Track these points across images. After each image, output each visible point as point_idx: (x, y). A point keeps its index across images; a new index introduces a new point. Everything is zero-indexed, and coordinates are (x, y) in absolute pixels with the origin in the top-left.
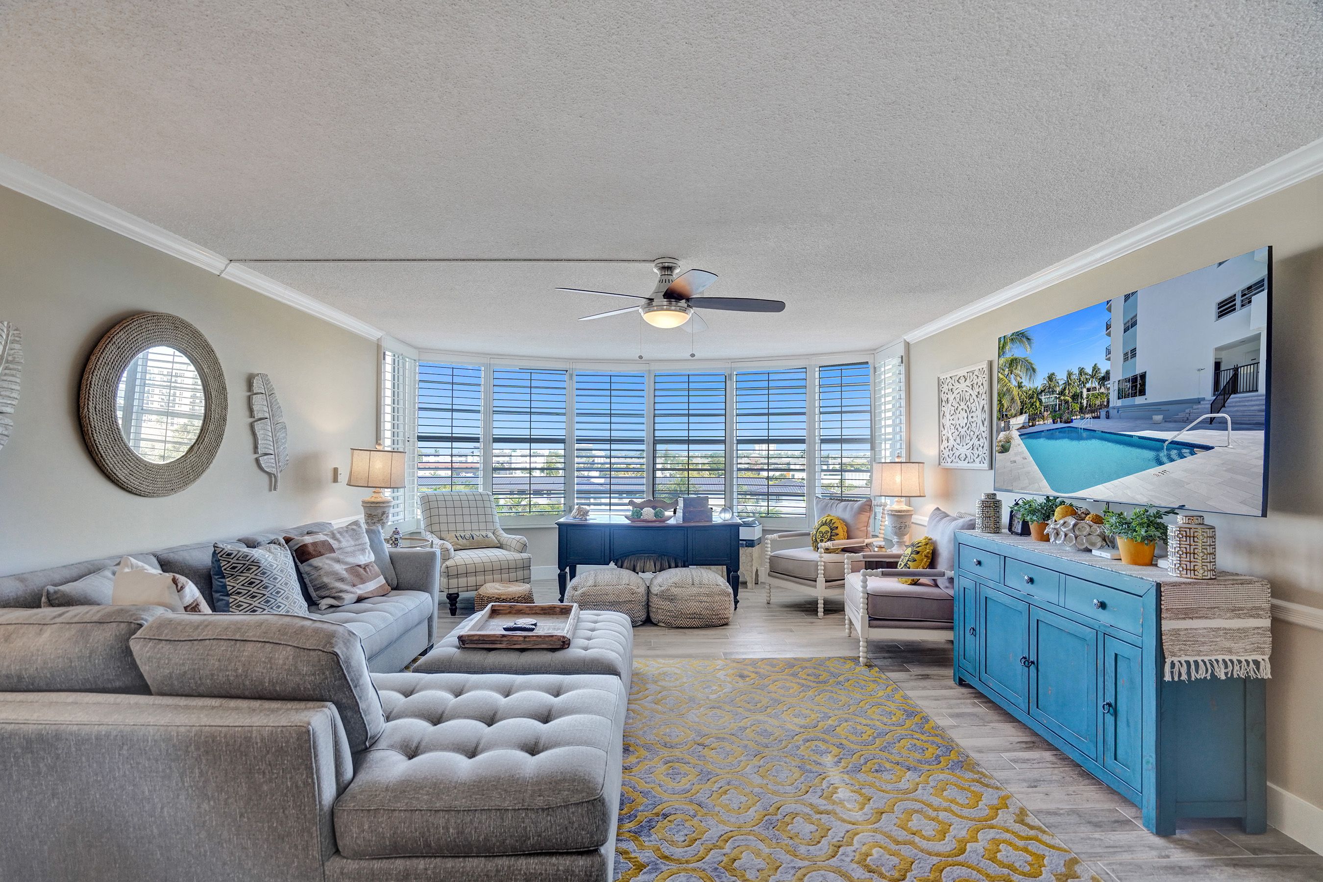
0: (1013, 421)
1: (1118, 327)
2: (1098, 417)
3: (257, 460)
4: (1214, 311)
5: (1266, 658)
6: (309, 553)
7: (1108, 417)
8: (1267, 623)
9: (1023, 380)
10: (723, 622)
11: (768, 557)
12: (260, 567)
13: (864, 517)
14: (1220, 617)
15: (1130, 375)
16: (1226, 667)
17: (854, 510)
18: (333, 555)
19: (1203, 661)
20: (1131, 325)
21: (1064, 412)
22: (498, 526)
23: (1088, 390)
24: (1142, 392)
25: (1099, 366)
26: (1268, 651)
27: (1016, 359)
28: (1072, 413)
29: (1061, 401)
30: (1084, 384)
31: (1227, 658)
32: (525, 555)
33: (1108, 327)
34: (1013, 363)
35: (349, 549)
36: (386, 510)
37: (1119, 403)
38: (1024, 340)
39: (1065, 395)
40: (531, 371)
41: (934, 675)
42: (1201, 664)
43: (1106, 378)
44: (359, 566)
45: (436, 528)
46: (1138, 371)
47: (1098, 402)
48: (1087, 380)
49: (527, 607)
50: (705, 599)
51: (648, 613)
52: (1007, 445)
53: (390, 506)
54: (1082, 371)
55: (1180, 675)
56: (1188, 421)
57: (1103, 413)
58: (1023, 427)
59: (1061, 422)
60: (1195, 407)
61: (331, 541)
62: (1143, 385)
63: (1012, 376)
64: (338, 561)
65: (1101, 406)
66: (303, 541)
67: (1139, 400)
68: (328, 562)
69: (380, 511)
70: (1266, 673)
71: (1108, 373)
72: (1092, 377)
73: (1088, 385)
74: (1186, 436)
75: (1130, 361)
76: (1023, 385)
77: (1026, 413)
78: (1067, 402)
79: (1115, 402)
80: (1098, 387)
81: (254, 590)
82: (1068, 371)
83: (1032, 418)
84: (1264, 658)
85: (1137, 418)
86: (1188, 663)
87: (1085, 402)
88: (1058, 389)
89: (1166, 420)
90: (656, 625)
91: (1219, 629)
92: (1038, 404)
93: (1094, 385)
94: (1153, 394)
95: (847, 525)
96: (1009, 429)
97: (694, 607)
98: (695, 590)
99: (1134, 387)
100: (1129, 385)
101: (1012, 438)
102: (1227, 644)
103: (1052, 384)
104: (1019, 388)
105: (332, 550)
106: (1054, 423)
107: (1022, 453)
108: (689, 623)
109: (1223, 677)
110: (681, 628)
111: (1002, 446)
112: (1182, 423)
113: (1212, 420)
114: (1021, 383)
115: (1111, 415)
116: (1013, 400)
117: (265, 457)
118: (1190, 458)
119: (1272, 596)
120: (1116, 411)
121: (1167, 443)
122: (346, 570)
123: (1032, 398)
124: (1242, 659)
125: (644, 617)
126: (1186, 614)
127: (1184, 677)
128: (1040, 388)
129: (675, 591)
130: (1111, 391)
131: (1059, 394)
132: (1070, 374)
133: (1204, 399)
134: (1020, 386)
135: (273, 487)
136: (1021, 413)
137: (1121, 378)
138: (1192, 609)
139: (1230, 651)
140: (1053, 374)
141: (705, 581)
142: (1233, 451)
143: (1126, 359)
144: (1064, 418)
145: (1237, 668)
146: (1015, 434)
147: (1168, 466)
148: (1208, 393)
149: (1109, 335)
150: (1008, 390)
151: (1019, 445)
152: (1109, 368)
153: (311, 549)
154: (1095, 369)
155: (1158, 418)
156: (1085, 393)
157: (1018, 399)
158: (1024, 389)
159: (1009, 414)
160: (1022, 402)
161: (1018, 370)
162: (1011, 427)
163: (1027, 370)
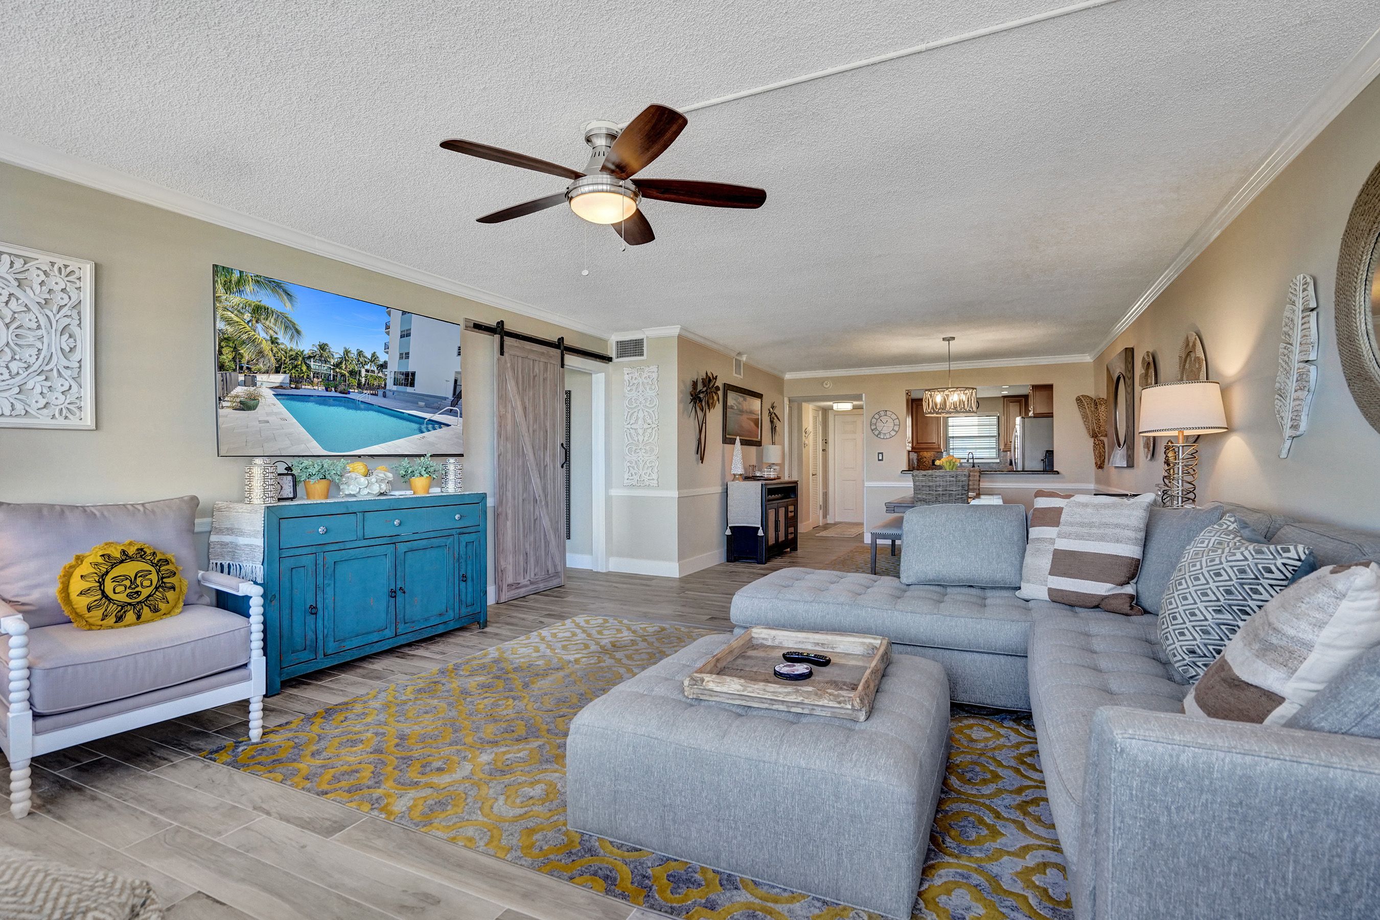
0: (260, 378)
1: (396, 331)
2: (376, 395)
4: (455, 350)
7: (384, 396)
9: (280, 336)
15: (404, 370)
20: (408, 334)
21: (340, 383)
23: (367, 371)
24: (412, 385)
25: (378, 354)
27: (266, 309)
28: (347, 385)
33: (387, 327)
37: (395, 388)
38: (281, 292)
39: (341, 368)
43: (383, 367)
46: (410, 370)
47: (376, 383)
48: (366, 363)
52: (252, 402)
54: (360, 353)
56: (439, 408)
57: (380, 392)
58: (280, 387)
59: (336, 391)
60: (441, 401)
62: (413, 380)
63: (259, 325)
65: (379, 387)
67: (409, 389)
71: (386, 363)
72: (371, 361)
73: (367, 367)
75: (404, 361)
76: (280, 342)
77: (285, 372)
78: (343, 375)
79: (390, 385)
80: (376, 371)
82: (344, 348)
83: (296, 381)
85: (409, 402)
87: (363, 380)
88: (332, 361)
89: (426, 405)
92: (304, 368)
93: (372, 368)
94: (421, 388)
96: (254, 384)
99: (407, 379)
100: (403, 377)
101: (260, 395)
103: (325, 354)
104: (272, 343)
106: (327, 390)
107: (280, 413)
111: (241, 402)
112: (435, 409)
113: (453, 410)
114: (276, 338)
115: (387, 395)
116: (261, 353)
118: (439, 430)
120: (391, 393)
121: (426, 420)
123: (296, 360)
128: (307, 352)
130: (388, 377)
131: (334, 365)
132: (347, 352)
133: (447, 397)
134: (274, 341)
136: (277, 371)
137: (396, 370)
140: (326, 345)
143: (401, 358)
144: (342, 387)
146: (267, 393)
147: (426, 434)
148: (449, 394)
149: (387, 333)
150: (252, 340)
151: (273, 405)
152: (387, 360)
154: (373, 355)
155: (421, 403)
156: (363, 373)
157: (271, 354)
158: (282, 347)
159: (253, 368)
160: (278, 361)
161: (271, 322)
162: (258, 384)
163: (286, 327)
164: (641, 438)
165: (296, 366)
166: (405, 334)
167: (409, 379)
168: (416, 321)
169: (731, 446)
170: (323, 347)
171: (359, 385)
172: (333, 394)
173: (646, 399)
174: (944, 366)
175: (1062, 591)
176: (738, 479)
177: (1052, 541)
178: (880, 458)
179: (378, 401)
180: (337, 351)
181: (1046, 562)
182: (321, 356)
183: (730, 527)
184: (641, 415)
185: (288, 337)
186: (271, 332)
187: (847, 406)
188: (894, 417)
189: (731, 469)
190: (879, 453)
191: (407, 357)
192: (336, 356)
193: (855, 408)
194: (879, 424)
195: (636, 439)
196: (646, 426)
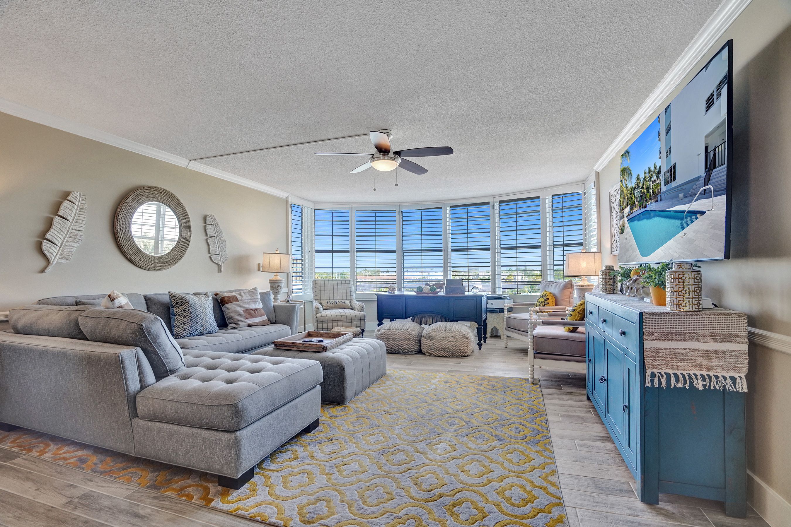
0: (624, 212)
1: (663, 133)
2: (657, 201)
3: (210, 257)
4: (704, 107)
5: (743, 375)
6: (225, 301)
7: (661, 200)
8: (744, 347)
9: (628, 182)
10: (463, 354)
11: (505, 318)
12: (189, 303)
13: (567, 292)
14: (698, 340)
15: (669, 167)
16: (704, 380)
17: (561, 287)
18: (237, 303)
19: (682, 374)
20: (668, 130)
21: (643, 200)
22: (354, 298)
23: (653, 182)
24: (674, 178)
25: (656, 164)
26: (745, 369)
28: (647, 201)
29: (642, 193)
30: (651, 178)
31: (705, 373)
32: (362, 313)
33: (659, 134)
35: (247, 301)
36: (280, 284)
38: (628, 155)
39: (643, 188)
40: (375, 211)
41: (575, 393)
42: (681, 377)
43: (659, 172)
44: (251, 309)
45: (318, 297)
46: (673, 163)
47: (657, 190)
48: (652, 176)
49: (326, 333)
50: (451, 339)
51: (420, 346)
52: (623, 228)
53: (282, 283)
54: (650, 170)
55: (660, 383)
56: (694, 195)
57: (659, 197)
58: (629, 215)
59: (643, 208)
60: (697, 183)
61: (238, 296)
62: (675, 172)
64: (240, 306)
65: (658, 193)
66: (223, 295)
67: (673, 184)
68: (234, 306)
69: (277, 285)
70: (743, 387)
71: (660, 168)
72: (654, 173)
73: (653, 179)
74: (694, 206)
75: (669, 157)
76: (628, 185)
77: (629, 205)
78: (644, 193)
79: (664, 189)
81: (186, 314)
82: (644, 171)
83: (632, 208)
84: (741, 375)
85: (672, 198)
86: (668, 375)
88: (641, 185)
89: (685, 196)
90: (424, 354)
91: (697, 350)
92: (634, 198)
93: (655, 178)
94: (679, 178)
95: (556, 297)
96: (624, 217)
97: (444, 344)
98: (445, 334)
99: (672, 174)
100: (669, 174)
101: (625, 223)
102: (705, 362)
103: (639, 182)
104: (626, 188)
105: (237, 301)
106: (640, 209)
107: (629, 233)
108: (442, 354)
109: (701, 388)
110: (437, 356)
112: (692, 196)
113: (705, 190)
115: (662, 198)
116: (624, 197)
117: (215, 256)
118: (695, 222)
119: (749, 325)
120: (663, 195)
121: (686, 213)
122: (243, 311)
123: (631, 193)
124: (720, 375)
125: (416, 348)
126: (665, 337)
127: (664, 385)
128: (634, 186)
129: (433, 334)
130: (662, 181)
131: (641, 188)
132: (645, 173)
133: (700, 177)
135: (219, 271)
137: (665, 170)
138: (672, 333)
139: (707, 368)
140: (639, 175)
141: (453, 329)
142: (714, 212)
143: (667, 156)
144: (644, 205)
145: (714, 380)
146: (626, 220)
147: (686, 230)
148: (702, 172)
149: (660, 140)
150: (622, 191)
151: (628, 227)
153: (226, 299)
154: (655, 167)
155: (682, 195)
156: (651, 185)
159: (623, 208)
160: (627, 198)
165: (631, 198)
171: (649, 198)
179: (659, 206)
182: (638, 185)
191: (670, 153)
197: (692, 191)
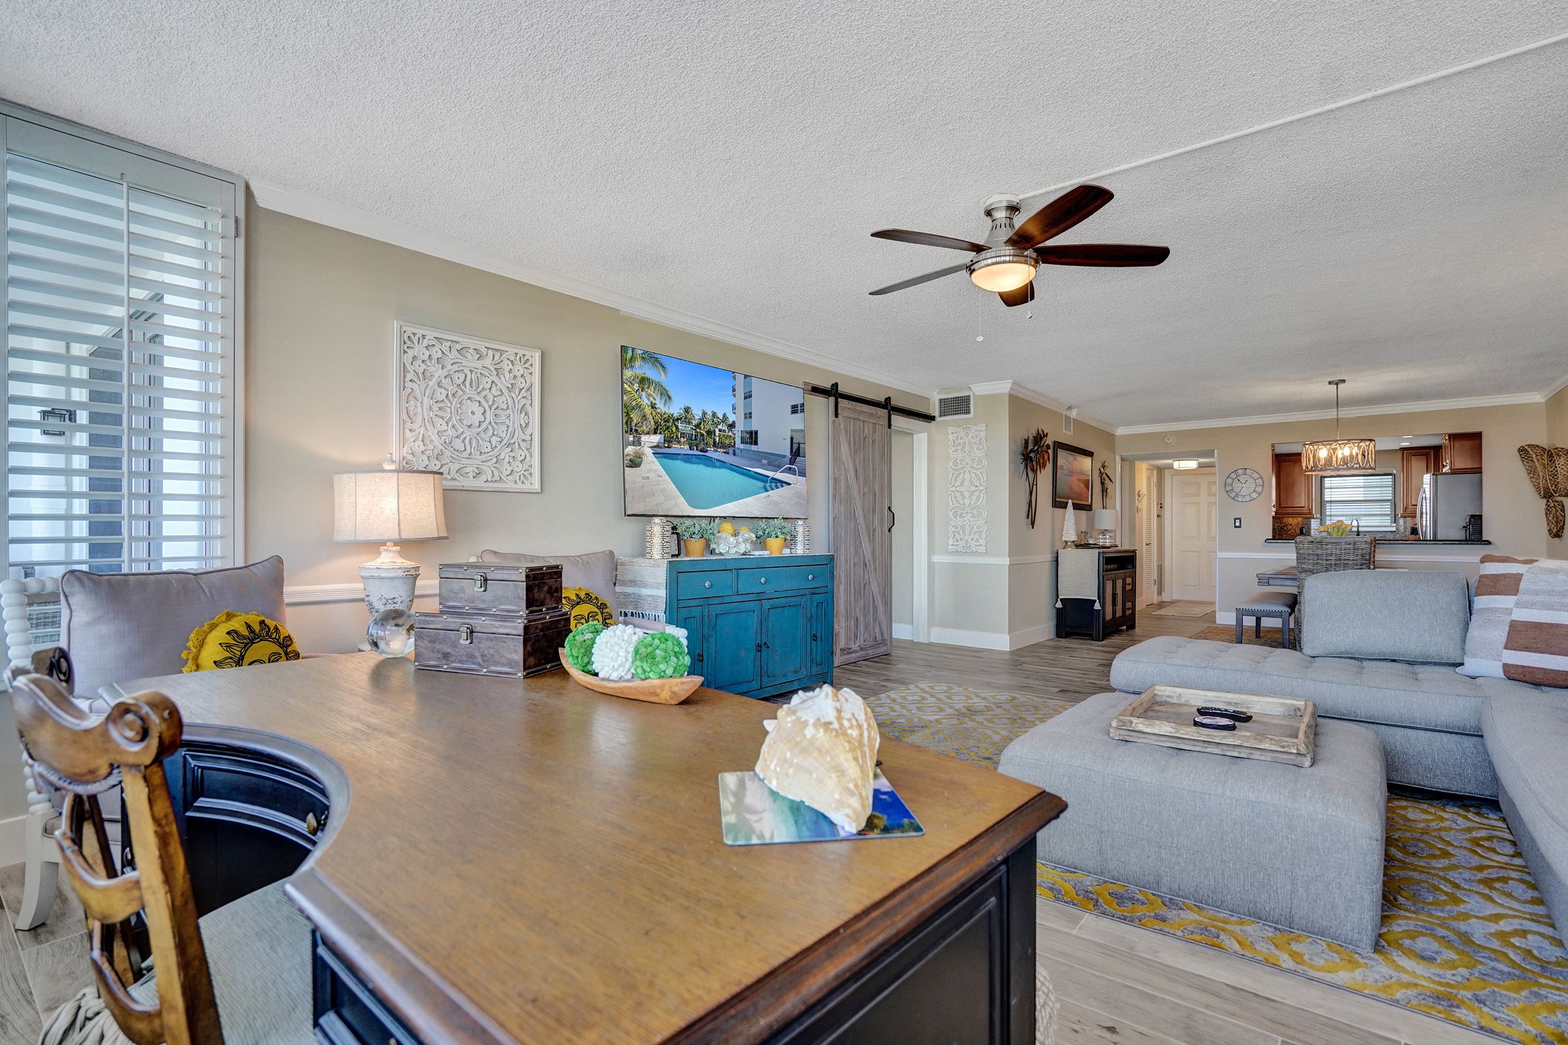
0: (643, 438)
1: (740, 393)
2: (728, 453)
4: (789, 410)
7: (735, 454)
9: (657, 402)
15: (749, 429)
21: (700, 442)
23: (720, 430)
24: (756, 443)
25: (728, 415)
27: (649, 379)
28: (705, 445)
29: (696, 432)
30: (716, 425)
33: (734, 390)
34: (644, 381)
37: (742, 446)
38: (658, 365)
39: (700, 428)
43: (732, 426)
46: (754, 429)
47: (727, 442)
48: (719, 423)
52: (638, 460)
54: (714, 415)
56: (780, 467)
57: (731, 450)
58: (657, 446)
59: (697, 450)
60: (783, 460)
62: (756, 438)
63: (644, 394)
65: (729, 446)
67: (754, 448)
71: (734, 422)
72: (723, 422)
73: (720, 427)
74: (779, 475)
75: (748, 420)
76: (657, 406)
77: (660, 433)
78: (702, 435)
79: (739, 445)
80: (727, 431)
82: (703, 410)
83: (668, 441)
85: (753, 459)
87: (717, 439)
88: (694, 422)
89: (769, 464)
92: (674, 429)
93: (724, 428)
94: (762, 446)
96: (640, 444)
99: (751, 438)
100: (748, 436)
101: (643, 454)
103: (689, 416)
104: (652, 408)
106: (690, 449)
107: (656, 470)
111: (631, 460)
112: (777, 467)
113: (790, 468)
114: (655, 404)
116: (644, 417)
118: (781, 489)
120: (740, 452)
123: (668, 422)
128: (676, 415)
130: (736, 436)
131: (695, 426)
132: (704, 414)
133: (785, 455)
134: (653, 406)
136: (655, 433)
137: (743, 429)
140: (689, 408)
142: (798, 486)
143: (746, 418)
144: (701, 446)
146: (648, 452)
147: (770, 493)
148: (788, 453)
149: (734, 395)
150: (639, 406)
151: (652, 462)
152: (735, 420)
154: (725, 416)
155: (765, 462)
156: (717, 430)
157: (651, 418)
158: (659, 411)
159: (639, 430)
160: (656, 423)
161: (651, 391)
162: (642, 443)
163: (662, 394)
164: (967, 502)
165: (668, 428)
166: (748, 396)
167: (752, 437)
168: (756, 386)
169: (1062, 510)
170: (687, 410)
171: (715, 444)
172: (695, 452)
173: (973, 460)
174: (1331, 414)
175: (1523, 667)
176: (1070, 547)
177: (1508, 611)
178: (1238, 524)
179: (729, 459)
180: (697, 413)
181: (1501, 635)
182: (686, 418)
183: (1061, 600)
184: (967, 476)
185: (663, 402)
186: (651, 398)
187: (1191, 464)
188: (1256, 476)
189: (1062, 535)
190: (1235, 519)
191: (751, 417)
192: (697, 417)
193: (1201, 466)
194: (1236, 484)
195: (962, 502)
196: (973, 489)
197: (776, 463)
